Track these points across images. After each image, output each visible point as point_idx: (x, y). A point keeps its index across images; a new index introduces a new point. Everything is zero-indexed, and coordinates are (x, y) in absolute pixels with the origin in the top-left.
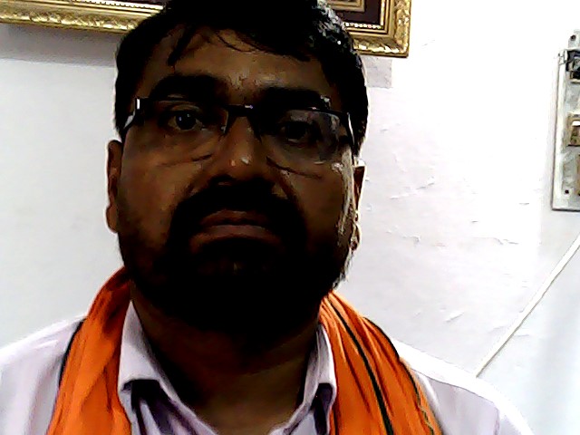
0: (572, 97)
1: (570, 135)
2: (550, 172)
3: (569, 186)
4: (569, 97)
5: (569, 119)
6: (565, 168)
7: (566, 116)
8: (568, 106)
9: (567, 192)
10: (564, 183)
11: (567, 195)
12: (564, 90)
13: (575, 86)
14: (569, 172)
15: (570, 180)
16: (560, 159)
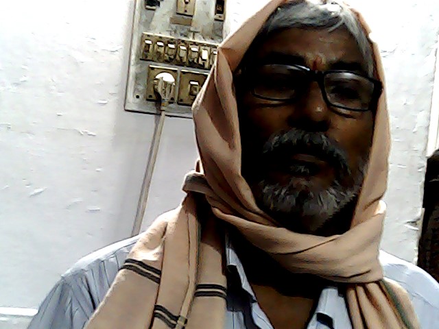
0: (146, 20)
1: (142, 51)
2: (126, 80)
3: (139, 91)
4: (143, 21)
5: (143, 38)
6: (137, 78)
7: (140, 35)
8: (142, 27)
9: (138, 97)
10: (136, 89)
11: (138, 100)
12: (139, 15)
13: (149, 11)
14: (140, 82)
15: (141, 88)
16: (133, 70)
